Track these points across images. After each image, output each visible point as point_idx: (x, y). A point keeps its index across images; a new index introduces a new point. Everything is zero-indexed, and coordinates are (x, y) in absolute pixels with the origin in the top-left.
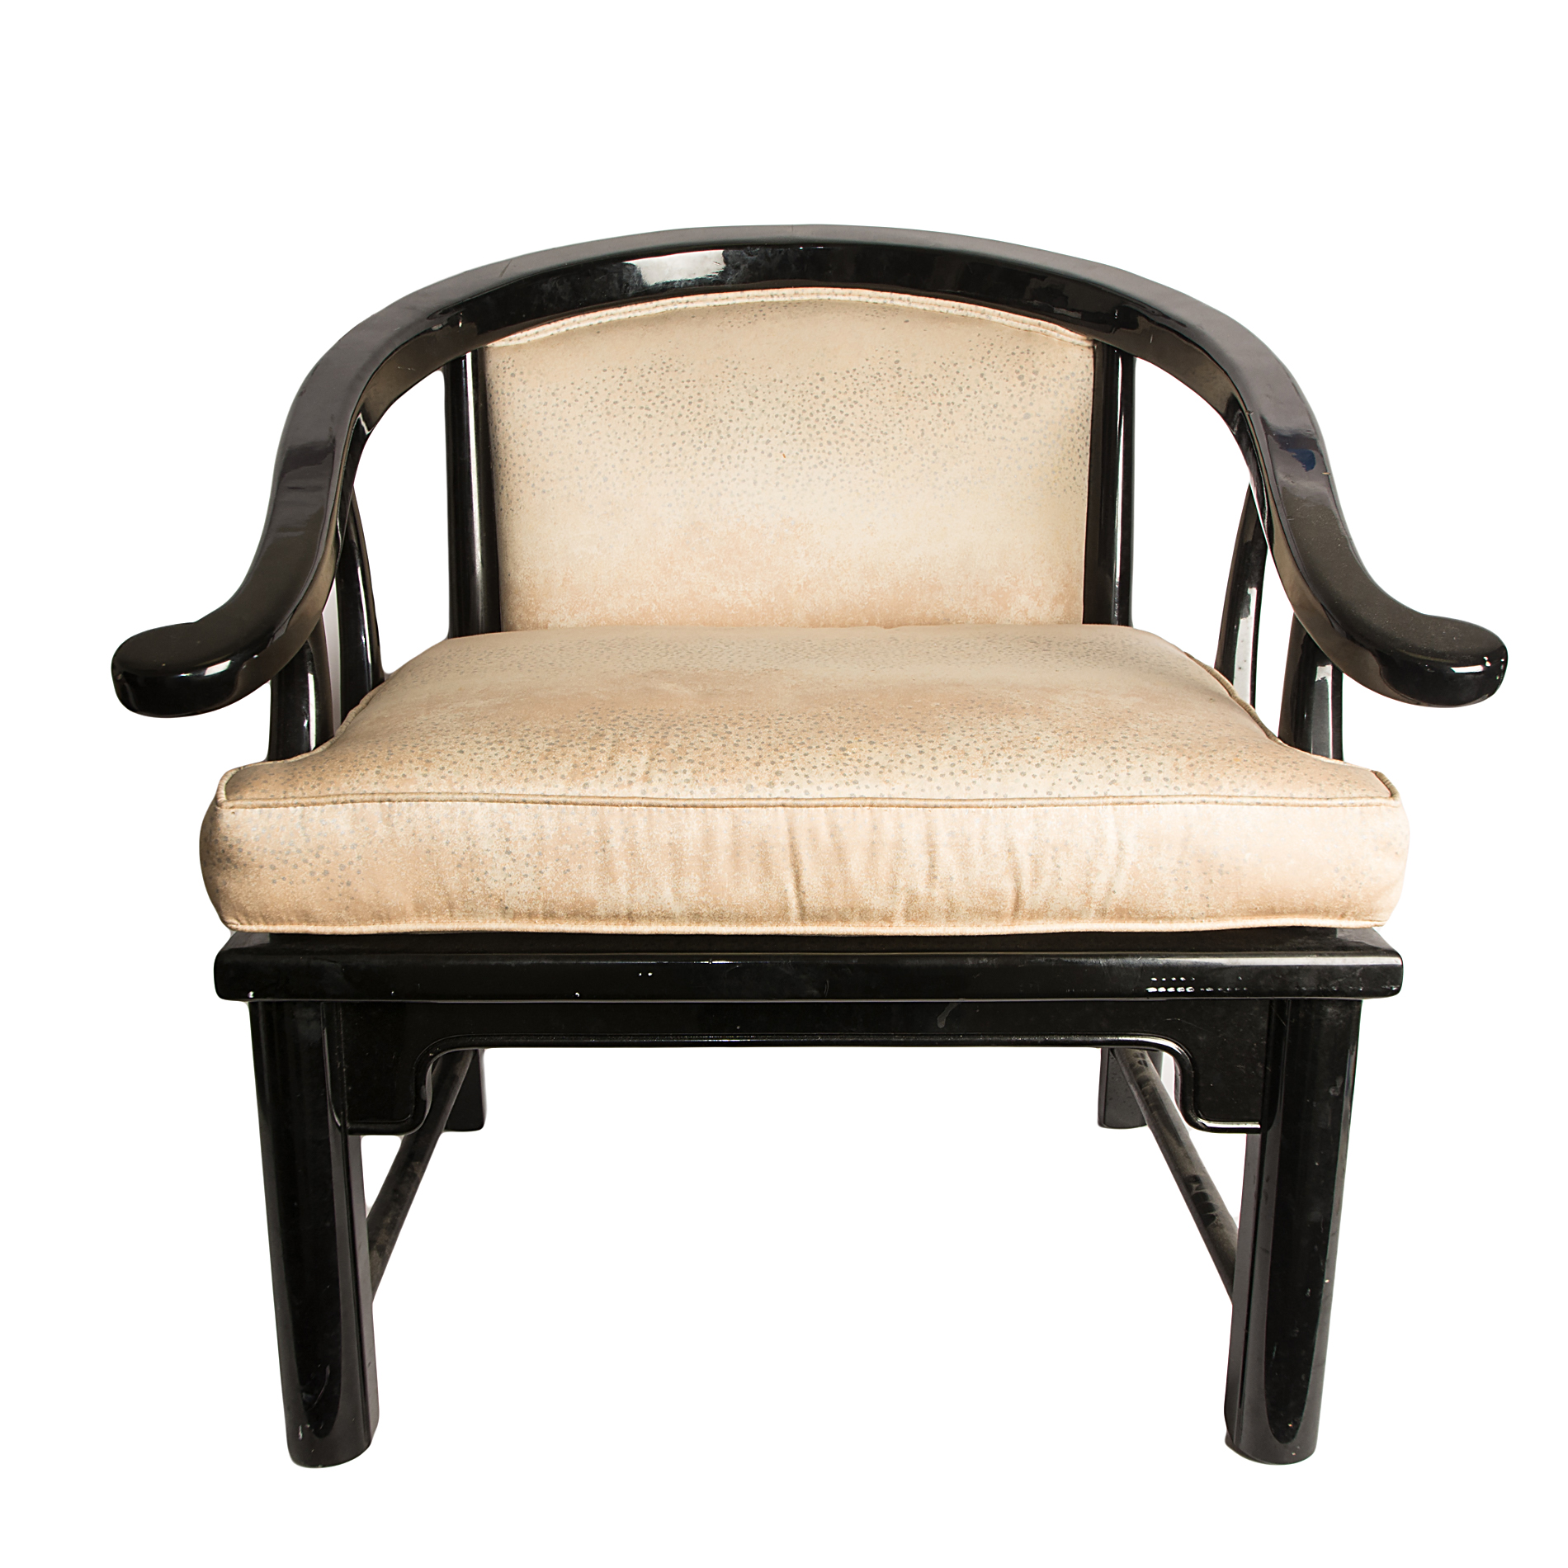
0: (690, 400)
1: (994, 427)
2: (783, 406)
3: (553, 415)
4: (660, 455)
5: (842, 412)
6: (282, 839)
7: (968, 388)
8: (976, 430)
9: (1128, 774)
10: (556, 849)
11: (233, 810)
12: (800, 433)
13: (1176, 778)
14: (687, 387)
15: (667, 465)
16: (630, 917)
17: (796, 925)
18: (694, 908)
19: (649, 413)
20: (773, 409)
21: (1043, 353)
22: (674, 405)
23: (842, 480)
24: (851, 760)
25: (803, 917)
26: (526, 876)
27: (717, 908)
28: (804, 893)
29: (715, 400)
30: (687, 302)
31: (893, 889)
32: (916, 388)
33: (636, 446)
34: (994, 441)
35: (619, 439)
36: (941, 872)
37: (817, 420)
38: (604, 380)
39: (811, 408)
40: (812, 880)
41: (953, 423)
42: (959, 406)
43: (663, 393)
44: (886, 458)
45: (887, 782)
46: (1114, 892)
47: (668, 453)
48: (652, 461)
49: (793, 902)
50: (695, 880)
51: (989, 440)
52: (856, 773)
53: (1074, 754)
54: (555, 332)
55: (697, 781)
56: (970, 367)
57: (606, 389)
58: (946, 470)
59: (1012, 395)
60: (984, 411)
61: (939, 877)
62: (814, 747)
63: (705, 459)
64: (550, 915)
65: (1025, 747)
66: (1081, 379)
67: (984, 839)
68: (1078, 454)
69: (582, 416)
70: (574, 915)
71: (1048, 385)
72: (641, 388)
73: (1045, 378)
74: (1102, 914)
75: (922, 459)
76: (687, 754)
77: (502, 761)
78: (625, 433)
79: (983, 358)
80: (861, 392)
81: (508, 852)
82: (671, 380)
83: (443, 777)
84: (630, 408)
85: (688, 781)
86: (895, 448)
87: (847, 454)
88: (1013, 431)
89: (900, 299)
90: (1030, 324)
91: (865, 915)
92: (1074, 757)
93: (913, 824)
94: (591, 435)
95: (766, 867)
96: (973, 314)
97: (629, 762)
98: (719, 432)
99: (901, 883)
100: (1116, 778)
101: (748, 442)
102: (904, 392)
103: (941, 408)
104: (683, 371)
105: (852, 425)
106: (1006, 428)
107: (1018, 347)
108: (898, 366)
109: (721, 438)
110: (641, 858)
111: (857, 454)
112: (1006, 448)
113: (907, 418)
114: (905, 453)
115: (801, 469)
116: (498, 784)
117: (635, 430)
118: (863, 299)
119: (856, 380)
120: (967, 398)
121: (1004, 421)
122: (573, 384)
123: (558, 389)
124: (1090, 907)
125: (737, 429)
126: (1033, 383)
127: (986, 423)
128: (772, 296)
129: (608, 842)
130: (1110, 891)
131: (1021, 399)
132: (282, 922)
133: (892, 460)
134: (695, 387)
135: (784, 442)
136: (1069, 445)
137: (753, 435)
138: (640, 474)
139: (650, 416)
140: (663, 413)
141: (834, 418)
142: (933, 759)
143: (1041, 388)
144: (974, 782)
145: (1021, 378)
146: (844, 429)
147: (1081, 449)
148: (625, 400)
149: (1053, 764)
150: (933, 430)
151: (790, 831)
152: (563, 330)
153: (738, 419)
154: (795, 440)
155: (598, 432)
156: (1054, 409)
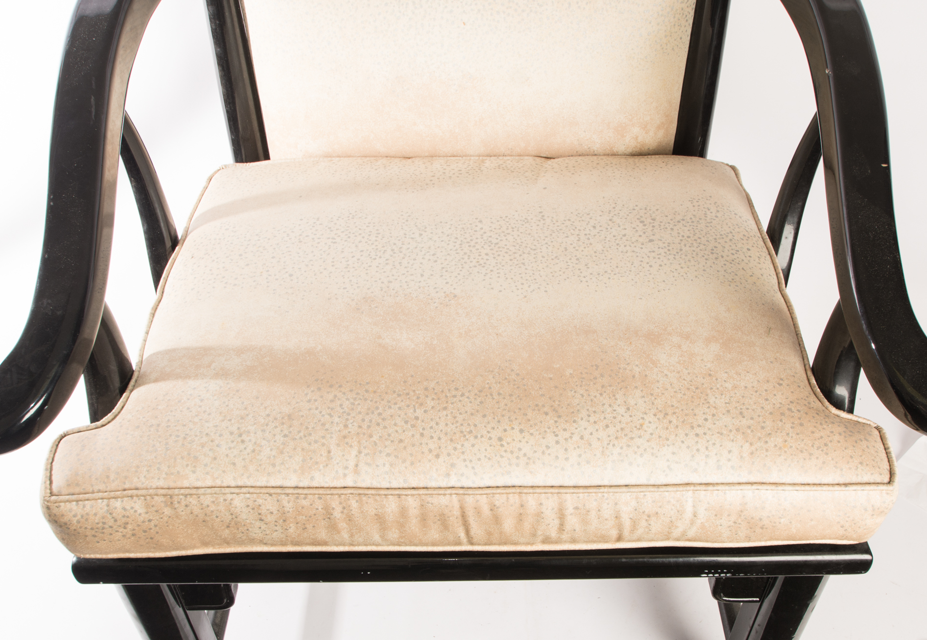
6: (96, 521)
9: (706, 463)
10: (295, 518)
11: (56, 505)
13: (740, 467)
17: (466, 546)
24: (506, 451)
25: (472, 545)
36: (568, 527)
40: (477, 531)
45: (531, 472)
50: (395, 532)
52: (510, 464)
53: (668, 442)
55: (393, 473)
61: (566, 530)
62: (479, 436)
65: (633, 436)
67: (599, 510)
74: (677, 540)
76: (386, 447)
77: (250, 455)
81: (261, 520)
83: (207, 473)
85: (386, 473)
92: (668, 445)
93: (550, 503)
97: (343, 455)
99: (539, 533)
110: (356, 522)
116: (248, 478)
124: (669, 539)
129: (332, 514)
142: (566, 450)
149: (653, 454)
151: (462, 508)
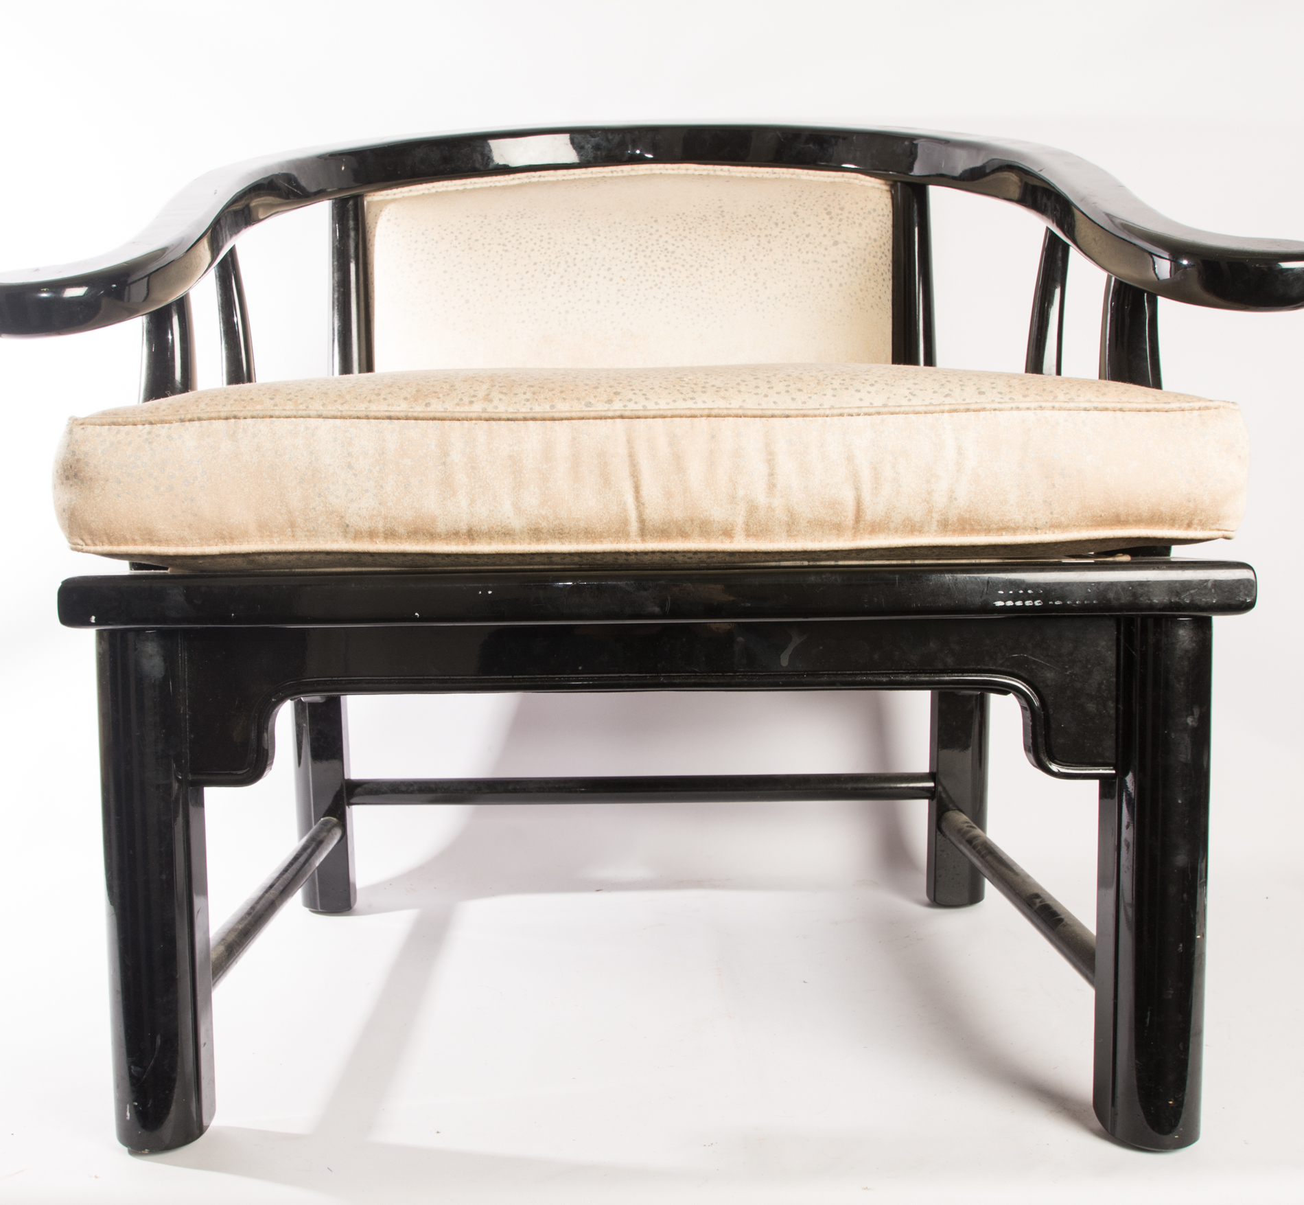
0: (541, 238)
1: (807, 252)
2: (622, 241)
3: (423, 250)
4: (515, 281)
5: (673, 245)
6: (128, 454)
7: (783, 223)
8: (791, 255)
10: (397, 463)
11: (82, 427)
12: (637, 262)
13: (1010, 392)
14: (539, 229)
15: (521, 289)
16: (471, 535)
17: (636, 542)
18: (533, 522)
19: (505, 248)
20: (613, 244)
21: (847, 194)
22: (527, 242)
23: (674, 299)
25: (643, 533)
26: (367, 491)
27: (557, 522)
28: (643, 504)
29: (563, 238)
30: (540, 176)
31: (733, 499)
32: (738, 224)
33: (494, 274)
34: (807, 263)
35: (480, 268)
36: (781, 481)
37: (652, 251)
38: (467, 224)
39: (647, 242)
41: (771, 250)
42: (776, 237)
43: (518, 233)
44: (713, 279)
46: (956, 499)
47: (522, 279)
48: (508, 286)
49: (633, 515)
50: (535, 493)
51: (803, 262)
52: (693, 392)
54: (426, 192)
55: (537, 400)
56: (784, 208)
57: (468, 230)
58: (766, 288)
59: (822, 227)
60: (798, 240)
61: (778, 486)
63: (554, 283)
64: (390, 534)
66: (881, 214)
67: (822, 446)
68: (882, 277)
69: (447, 251)
70: (414, 533)
71: (853, 218)
72: (499, 230)
73: (850, 213)
74: (945, 526)
75: (745, 280)
78: (485, 264)
79: (795, 201)
80: (690, 229)
81: (350, 466)
82: (525, 224)
84: (489, 244)
85: (528, 400)
86: (721, 272)
87: (679, 277)
88: (824, 256)
89: (722, 170)
90: (835, 177)
91: (705, 529)
93: (751, 432)
94: (455, 266)
95: (606, 478)
96: (785, 176)
97: (471, 387)
98: (567, 262)
99: (741, 492)
100: (950, 393)
101: (592, 269)
102: (727, 228)
103: (760, 239)
104: (536, 218)
105: (682, 254)
106: (818, 253)
107: (825, 192)
108: (721, 209)
109: (569, 266)
110: (481, 471)
111: (688, 277)
112: (819, 269)
113: (730, 248)
114: (730, 275)
115: (639, 290)
117: (493, 261)
118: (690, 172)
119: (685, 221)
120: (782, 231)
121: (816, 247)
122: (440, 226)
123: (427, 230)
124: (932, 517)
125: (583, 260)
126: (840, 217)
127: (800, 250)
128: (612, 172)
129: (449, 455)
130: (952, 499)
131: (830, 230)
132: (126, 542)
133: (718, 281)
134: (545, 228)
135: (624, 269)
136: (874, 269)
137: (596, 264)
138: (497, 297)
139: (506, 251)
140: (518, 248)
141: (666, 249)
143: (847, 221)
144: (810, 398)
145: (829, 213)
146: (676, 258)
147: (884, 274)
148: (485, 238)
150: (753, 256)
151: (629, 441)
152: (433, 191)
153: (583, 252)
154: (633, 267)
155: (461, 263)
156: (859, 237)
